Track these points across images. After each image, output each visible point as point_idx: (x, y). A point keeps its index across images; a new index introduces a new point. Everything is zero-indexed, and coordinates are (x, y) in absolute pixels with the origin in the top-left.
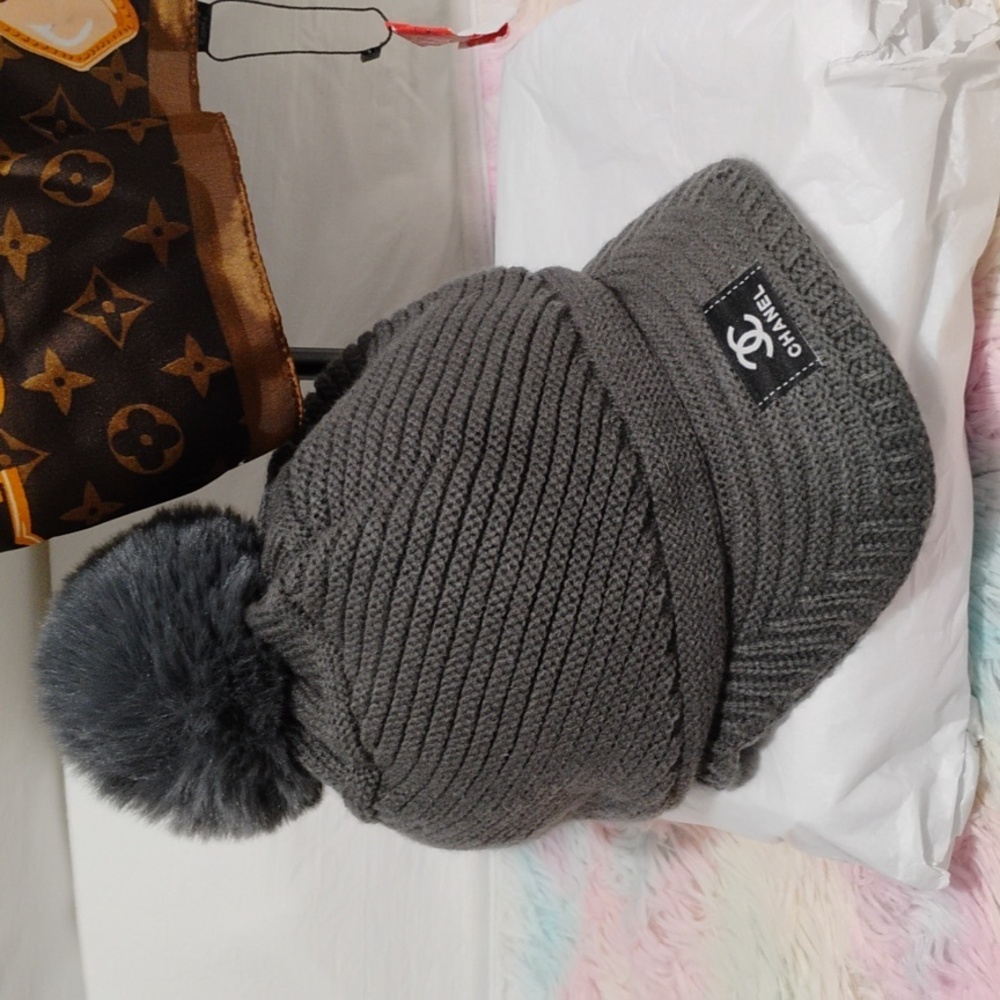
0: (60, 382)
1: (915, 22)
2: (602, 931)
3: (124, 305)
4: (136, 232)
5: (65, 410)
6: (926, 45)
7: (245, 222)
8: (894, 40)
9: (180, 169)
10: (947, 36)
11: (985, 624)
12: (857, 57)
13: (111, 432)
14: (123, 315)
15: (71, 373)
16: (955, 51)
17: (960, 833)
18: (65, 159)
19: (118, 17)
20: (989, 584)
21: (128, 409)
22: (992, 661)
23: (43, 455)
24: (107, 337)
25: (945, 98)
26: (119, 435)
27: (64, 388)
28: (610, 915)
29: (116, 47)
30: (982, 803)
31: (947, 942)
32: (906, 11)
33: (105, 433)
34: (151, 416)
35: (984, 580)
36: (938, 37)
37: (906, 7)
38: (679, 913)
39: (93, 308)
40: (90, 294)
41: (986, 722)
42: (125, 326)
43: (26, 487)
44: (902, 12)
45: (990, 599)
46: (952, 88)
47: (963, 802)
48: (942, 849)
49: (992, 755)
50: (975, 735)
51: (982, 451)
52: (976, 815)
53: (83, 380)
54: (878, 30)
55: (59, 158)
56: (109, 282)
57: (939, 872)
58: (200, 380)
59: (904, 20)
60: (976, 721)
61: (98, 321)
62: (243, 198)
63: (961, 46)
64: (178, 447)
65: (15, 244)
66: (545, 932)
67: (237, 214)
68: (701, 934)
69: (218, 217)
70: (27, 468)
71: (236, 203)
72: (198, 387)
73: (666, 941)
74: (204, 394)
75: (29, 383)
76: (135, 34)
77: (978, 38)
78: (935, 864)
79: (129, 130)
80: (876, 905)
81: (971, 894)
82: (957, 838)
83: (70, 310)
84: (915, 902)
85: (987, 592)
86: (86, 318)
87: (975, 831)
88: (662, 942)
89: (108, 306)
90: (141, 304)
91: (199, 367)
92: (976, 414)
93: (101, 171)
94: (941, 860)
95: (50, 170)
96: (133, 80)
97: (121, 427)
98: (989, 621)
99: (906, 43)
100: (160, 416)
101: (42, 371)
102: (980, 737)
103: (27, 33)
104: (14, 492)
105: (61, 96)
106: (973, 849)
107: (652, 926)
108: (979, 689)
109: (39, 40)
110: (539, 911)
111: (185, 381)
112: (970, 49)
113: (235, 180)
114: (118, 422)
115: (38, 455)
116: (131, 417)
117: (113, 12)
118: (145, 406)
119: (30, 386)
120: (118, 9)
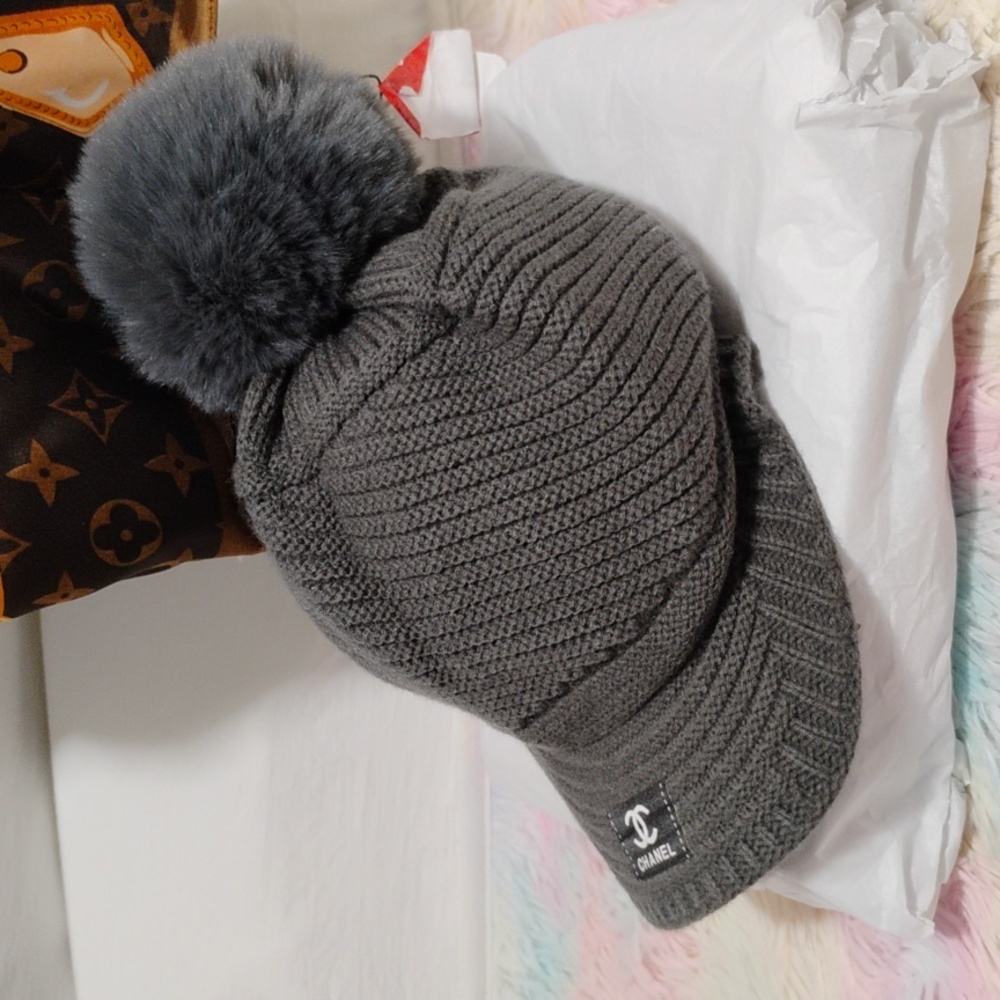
0: (44, 473)
1: (890, 58)
2: (598, 965)
3: (105, 403)
5: (49, 502)
6: (901, 83)
8: (867, 79)
10: (921, 74)
11: (970, 665)
12: (829, 98)
13: (94, 525)
14: (105, 412)
15: (55, 465)
16: (929, 88)
17: (946, 879)
20: (974, 626)
21: (109, 504)
22: (977, 703)
23: (24, 545)
24: (91, 431)
25: (920, 137)
26: (102, 529)
27: (49, 479)
28: (606, 949)
30: (970, 847)
31: (937, 987)
32: (879, 49)
33: (88, 527)
34: (134, 513)
35: (969, 622)
36: (914, 74)
37: (878, 45)
38: (673, 950)
39: (77, 403)
40: (73, 391)
41: (973, 765)
42: (110, 422)
44: (875, 51)
45: (974, 641)
46: (926, 126)
47: (947, 850)
48: (927, 897)
49: (979, 797)
50: (961, 781)
51: (964, 490)
52: (964, 860)
53: (65, 472)
54: (850, 70)
56: (89, 383)
57: (923, 922)
58: (182, 479)
59: (877, 57)
60: (962, 766)
61: (83, 416)
63: (934, 82)
64: (156, 544)
66: (542, 965)
68: (695, 971)
70: (7, 558)
72: (179, 484)
73: (660, 977)
74: (184, 491)
75: (14, 473)
77: (951, 74)
78: (918, 913)
80: (867, 947)
81: (960, 938)
82: (943, 885)
83: (54, 404)
84: (905, 945)
85: (972, 633)
86: (72, 413)
87: (963, 875)
88: (656, 978)
89: (91, 403)
90: (121, 403)
91: (179, 464)
92: (958, 453)
94: (926, 909)
97: (103, 522)
98: (973, 662)
99: (879, 82)
100: (143, 512)
101: (28, 461)
102: (967, 782)
106: (961, 893)
107: (647, 963)
108: (964, 731)
110: (536, 944)
111: (166, 477)
112: (944, 83)
114: (101, 516)
115: (19, 546)
116: (114, 512)
117: (130, 71)
118: (127, 502)
119: (16, 476)
120: (135, 68)
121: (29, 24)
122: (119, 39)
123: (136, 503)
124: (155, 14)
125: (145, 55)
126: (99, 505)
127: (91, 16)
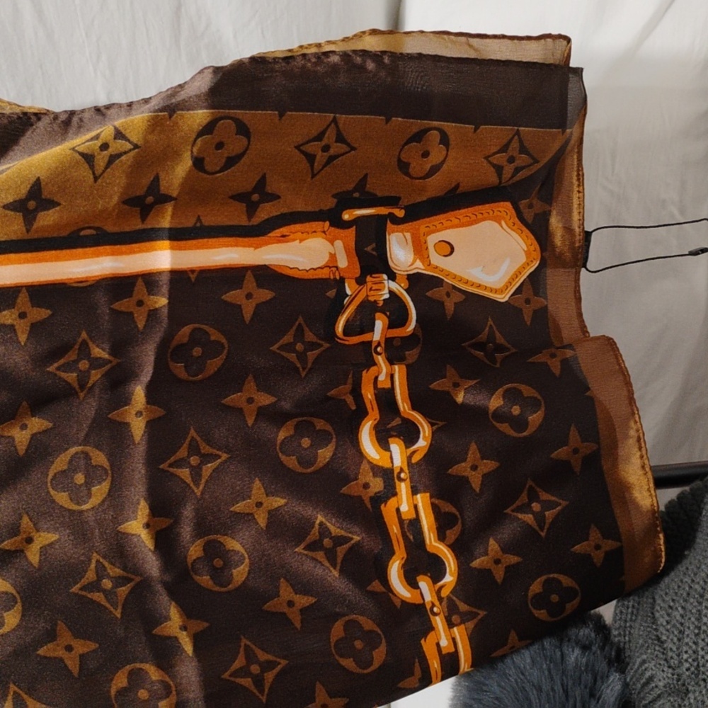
0: (497, 562)
3: (548, 505)
4: (561, 453)
5: (499, 581)
7: (639, 440)
9: (591, 399)
13: (531, 594)
14: (547, 513)
15: (506, 555)
18: (506, 391)
19: (528, 253)
21: (544, 578)
23: (482, 613)
24: (534, 530)
26: (535, 596)
27: (500, 565)
29: (525, 277)
33: (526, 596)
34: (559, 582)
39: (525, 508)
40: (524, 498)
42: (549, 521)
43: (470, 639)
53: (514, 559)
55: (500, 391)
56: (538, 489)
58: (598, 557)
61: (528, 518)
62: (637, 419)
64: (576, 602)
65: (474, 468)
67: (632, 433)
69: (619, 436)
70: (471, 625)
71: (632, 424)
72: (595, 560)
74: (599, 565)
75: (476, 564)
76: (538, 262)
79: (549, 362)
83: (508, 511)
86: (520, 516)
89: (536, 506)
90: (560, 504)
91: (598, 547)
93: (534, 405)
95: (495, 402)
96: (538, 302)
97: (538, 591)
100: (566, 581)
101: (486, 554)
103: (466, 277)
104: (462, 643)
105: (491, 325)
109: (474, 281)
111: (587, 558)
113: (630, 404)
114: (536, 587)
115: (479, 615)
116: (545, 583)
117: (524, 250)
118: (556, 575)
119: (477, 566)
120: (527, 247)
121: (451, 221)
122: (514, 228)
123: (562, 576)
124: (539, 206)
125: (533, 237)
126: (536, 579)
127: (494, 212)
